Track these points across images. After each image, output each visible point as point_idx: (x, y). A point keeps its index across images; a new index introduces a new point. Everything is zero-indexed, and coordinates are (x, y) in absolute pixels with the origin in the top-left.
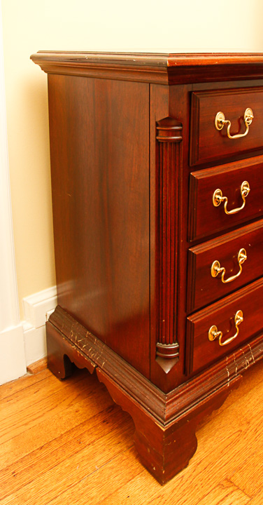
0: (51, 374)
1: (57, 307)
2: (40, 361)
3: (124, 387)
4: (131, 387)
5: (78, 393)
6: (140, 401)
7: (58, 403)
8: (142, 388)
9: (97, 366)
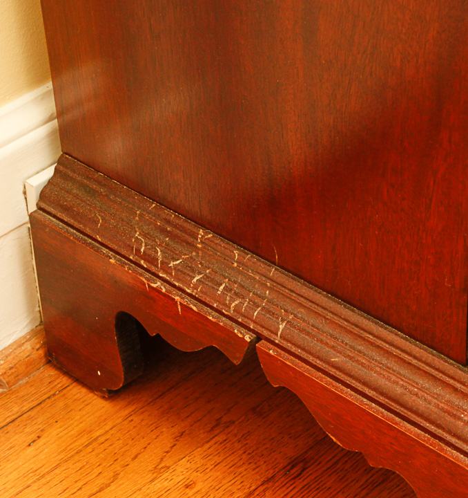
0: (65, 380)
1: (60, 162)
2: (19, 344)
3: (371, 393)
4: (399, 390)
5: (176, 430)
6: (439, 432)
7: (117, 467)
8: (438, 390)
9: (259, 337)
